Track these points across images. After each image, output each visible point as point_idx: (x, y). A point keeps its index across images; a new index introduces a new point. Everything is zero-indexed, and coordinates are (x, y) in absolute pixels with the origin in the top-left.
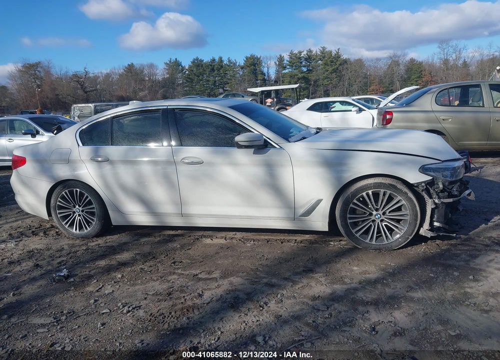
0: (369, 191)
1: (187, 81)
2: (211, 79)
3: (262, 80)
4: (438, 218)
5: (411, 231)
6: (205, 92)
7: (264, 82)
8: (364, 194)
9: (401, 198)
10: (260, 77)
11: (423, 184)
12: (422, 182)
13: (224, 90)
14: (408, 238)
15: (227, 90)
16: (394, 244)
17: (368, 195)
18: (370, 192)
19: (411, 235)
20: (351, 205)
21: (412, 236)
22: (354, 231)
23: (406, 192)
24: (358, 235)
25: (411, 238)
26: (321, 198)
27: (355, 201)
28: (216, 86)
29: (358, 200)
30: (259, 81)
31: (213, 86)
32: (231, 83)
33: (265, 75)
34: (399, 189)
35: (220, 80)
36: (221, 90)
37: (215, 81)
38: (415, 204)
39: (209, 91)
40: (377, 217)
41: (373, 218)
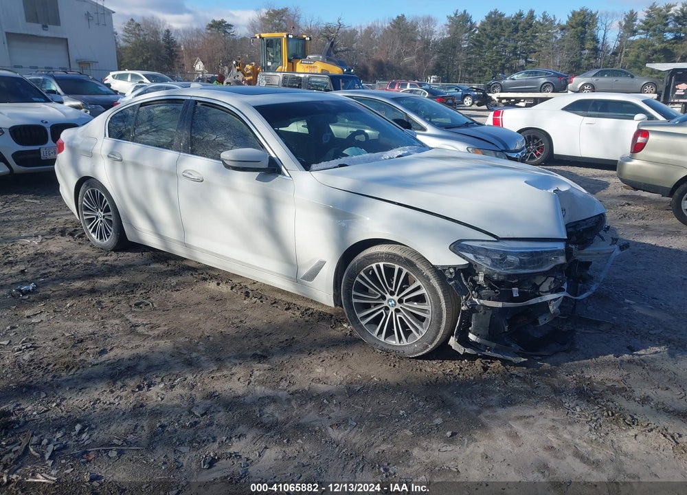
0: (380, 263)
1: (475, 45)
2: (511, 44)
3: (592, 49)
4: (476, 328)
5: (431, 337)
6: (497, 63)
7: (593, 54)
8: (374, 266)
9: (421, 284)
10: (589, 45)
11: (452, 270)
12: (450, 267)
13: (526, 61)
14: (427, 347)
15: (531, 62)
16: (406, 350)
17: (378, 267)
18: (381, 265)
19: (431, 344)
20: (358, 279)
21: (433, 345)
22: (359, 316)
23: (428, 277)
24: (363, 323)
25: (431, 347)
26: (324, 259)
27: (362, 273)
28: (516, 54)
29: (367, 273)
30: (587, 51)
31: (511, 55)
32: (540, 51)
33: (598, 42)
34: (418, 269)
35: (524, 45)
36: (522, 62)
37: (516, 48)
38: (439, 298)
39: (503, 62)
40: (390, 303)
41: (385, 303)
